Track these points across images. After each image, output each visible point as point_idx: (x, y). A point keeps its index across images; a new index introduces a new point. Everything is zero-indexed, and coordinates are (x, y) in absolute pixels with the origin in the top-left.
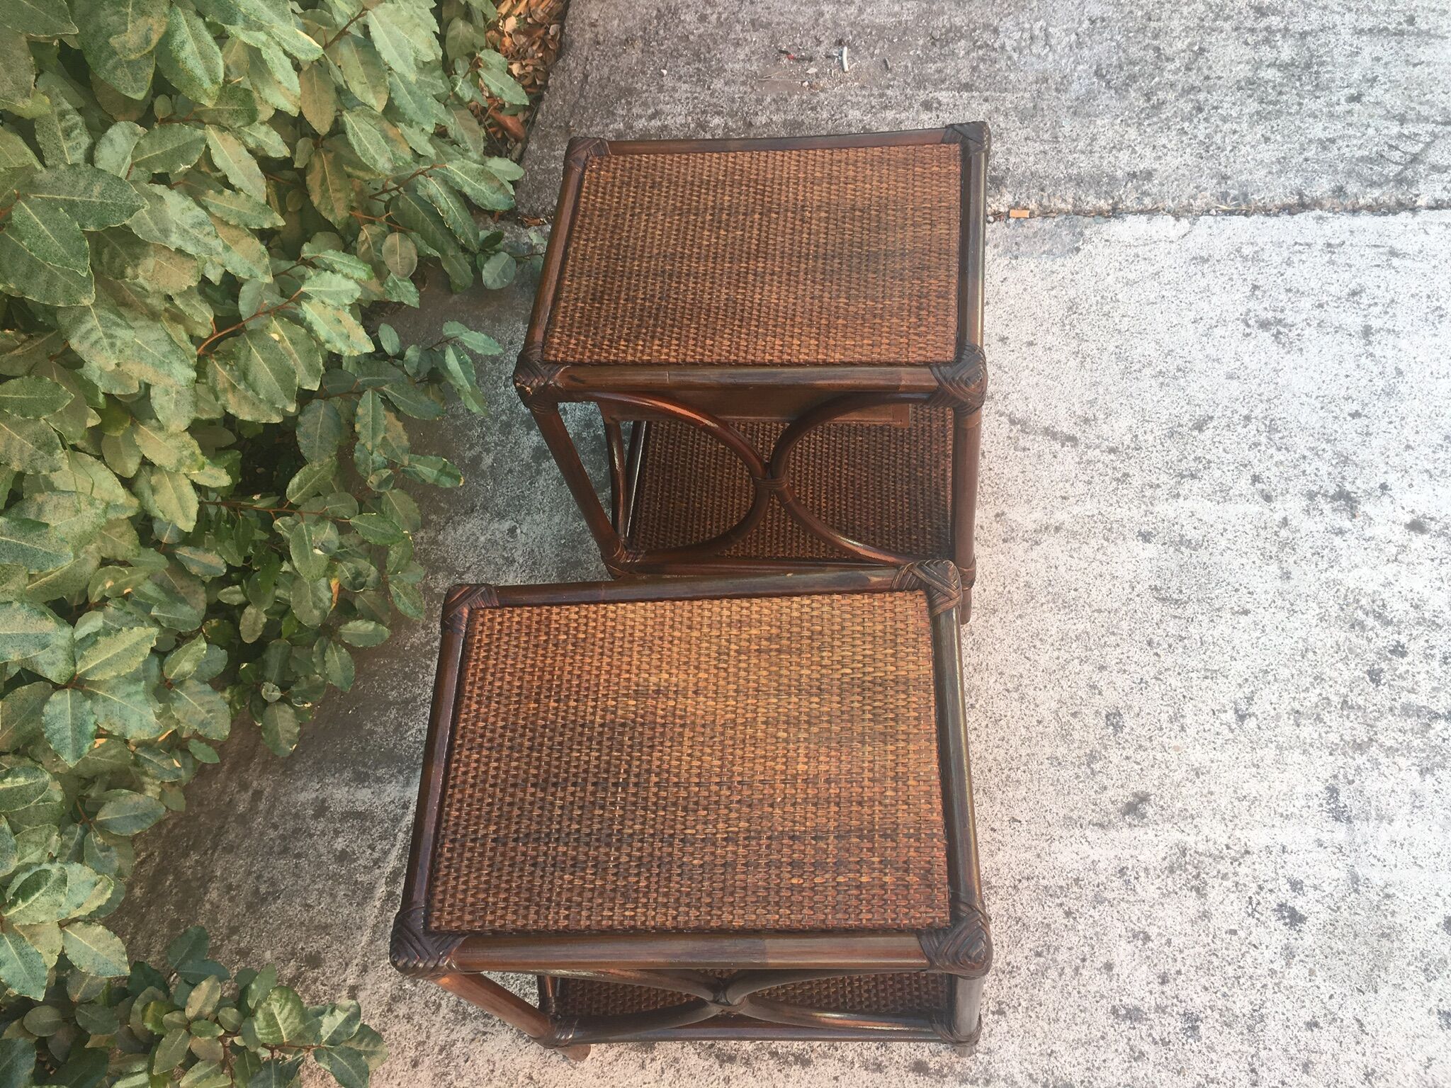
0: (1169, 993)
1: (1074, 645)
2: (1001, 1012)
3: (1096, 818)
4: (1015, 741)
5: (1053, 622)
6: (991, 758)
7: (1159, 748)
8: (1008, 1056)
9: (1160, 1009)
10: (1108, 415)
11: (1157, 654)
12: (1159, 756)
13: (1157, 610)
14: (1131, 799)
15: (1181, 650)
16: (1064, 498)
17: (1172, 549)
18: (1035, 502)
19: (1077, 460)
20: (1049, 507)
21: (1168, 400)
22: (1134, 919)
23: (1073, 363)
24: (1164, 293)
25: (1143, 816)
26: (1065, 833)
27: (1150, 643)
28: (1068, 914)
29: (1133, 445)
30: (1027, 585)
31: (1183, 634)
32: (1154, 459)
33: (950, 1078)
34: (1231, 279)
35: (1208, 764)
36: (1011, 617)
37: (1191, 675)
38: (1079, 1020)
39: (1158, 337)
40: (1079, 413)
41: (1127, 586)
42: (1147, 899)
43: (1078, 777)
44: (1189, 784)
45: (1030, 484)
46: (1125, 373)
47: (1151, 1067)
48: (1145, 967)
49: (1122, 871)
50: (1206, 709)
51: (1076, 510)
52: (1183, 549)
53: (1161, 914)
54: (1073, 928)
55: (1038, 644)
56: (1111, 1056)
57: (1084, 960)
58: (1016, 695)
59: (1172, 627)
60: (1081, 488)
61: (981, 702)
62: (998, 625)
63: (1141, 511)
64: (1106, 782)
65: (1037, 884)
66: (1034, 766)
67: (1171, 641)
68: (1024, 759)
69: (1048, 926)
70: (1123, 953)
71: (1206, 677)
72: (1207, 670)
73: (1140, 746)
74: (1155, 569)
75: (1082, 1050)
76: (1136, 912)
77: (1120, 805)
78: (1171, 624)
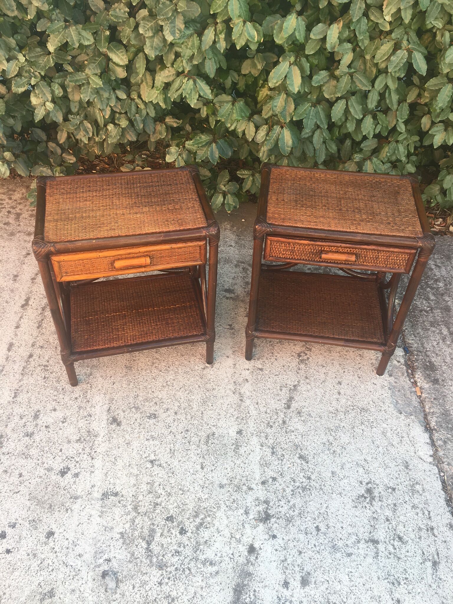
0: (42, 428)
1: (186, 404)
2: (45, 378)
3: (113, 408)
4: (146, 384)
5: (197, 397)
6: (139, 377)
7: (140, 431)
8: (30, 380)
9: (37, 425)
10: (304, 421)
11: (182, 432)
12: (136, 431)
13: (203, 435)
14: (119, 420)
15: (184, 442)
16: (257, 404)
17: (234, 442)
18: (254, 393)
19: (278, 409)
20: (253, 398)
21: (315, 445)
22: (71, 419)
23: (331, 409)
24: (381, 448)
25: (111, 424)
26: (107, 398)
27: (187, 430)
28: (76, 398)
29: (288, 430)
30: (213, 389)
31: (191, 443)
32: (281, 438)
33: (26, 364)
34: (397, 478)
35: (132, 448)
36: (199, 383)
37: (172, 445)
38: (37, 400)
39: (353, 444)
40: (303, 410)
41: (215, 424)
42: (78, 423)
43: (129, 403)
44: (123, 440)
45: (264, 391)
46: (330, 430)
47: (17, 421)
48: (53, 421)
49: (90, 416)
50: (156, 449)
51: (252, 407)
52: (234, 446)
53: (71, 427)
54: (70, 399)
55: (187, 392)
56: (23, 409)
57: (58, 402)
58: (165, 384)
59: (195, 439)
60: (263, 410)
61: (162, 374)
62: (195, 379)
63: (253, 431)
64: (126, 413)
65: (88, 389)
66: (135, 390)
67: (188, 438)
68: (138, 387)
69: (73, 392)
70: (59, 414)
71: (171, 450)
72: (174, 451)
73: (141, 425)
74: (223, 435)
75: (27, 401)
76: (74, 419)
77: (117, 416)
78: (196, 439)
